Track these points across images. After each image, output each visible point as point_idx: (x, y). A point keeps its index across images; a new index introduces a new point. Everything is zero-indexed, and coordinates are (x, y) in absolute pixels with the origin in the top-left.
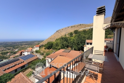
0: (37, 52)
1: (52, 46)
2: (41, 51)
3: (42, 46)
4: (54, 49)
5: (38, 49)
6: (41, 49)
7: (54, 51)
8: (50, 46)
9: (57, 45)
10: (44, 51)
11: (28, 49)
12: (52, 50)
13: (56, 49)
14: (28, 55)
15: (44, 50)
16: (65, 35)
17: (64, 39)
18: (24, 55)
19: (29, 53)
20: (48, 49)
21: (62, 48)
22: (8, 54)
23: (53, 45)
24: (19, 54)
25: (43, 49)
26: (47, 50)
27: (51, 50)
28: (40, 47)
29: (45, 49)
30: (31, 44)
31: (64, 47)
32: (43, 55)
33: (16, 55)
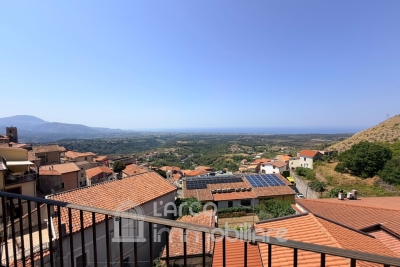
0: (301, 172)
1: (380, 166)
2: (318, 175)
3: (332, 155)
4: (391, 182)
5: (308, 163)
6: (319, 167)
7: (390, 188)
10: (331, 178)
11: (278, 157)
12: (376, 184)
14: (274, 175)
15: (332, 173)
18: (264, 171)
19: (277, 171)
20: (356, 173)
23: (389, 158)
24: (254, 167)
25: (329, 170)
26: (346, 175)
27: (370, 181)
28: (317, 158)
29: (337, 169)
30: (294, 143)
32: (322, 190)
33: (250, 167)
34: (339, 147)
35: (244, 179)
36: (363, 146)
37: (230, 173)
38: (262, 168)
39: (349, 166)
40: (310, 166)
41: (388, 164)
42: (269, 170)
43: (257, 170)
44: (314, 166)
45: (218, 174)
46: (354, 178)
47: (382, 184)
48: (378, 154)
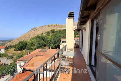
1: (26, 47)
2: (8, 54)
5: (2, 51)
6: (8, 52)
8: (23, 46)
9: (32, 44)
10: (14, 53)
12: (26, 51)
13: (32, 49)
16: (42, 34)
17: (41, 38)
20: (20, 50)
21: (38, 48)
23: (27, 44)
25: (12, 51)
26: (18, 51)
27: (24, 51)
28: (6, 49)
29: (15, 50)
31: (41, 47)
32: (12, 58)
39: (18, 49)
40: (4, 52)
46: (20, 51)
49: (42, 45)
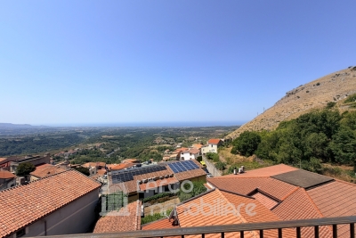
0: (210, 157)
1: (255, 147)
2: (221, 158)
3: (229, 141)
4: (261, 158)
5: (214, 149)
6: (221, 151)
7: (261, 162)
8: (251, 146)
10: (229, 159)
11: (193, 146)
12: (254, 160)
13: (272, 158)
14: (191, 161)
15: (230, 155)
18: (183, 158)
19: (193, 157)
20: (243, 154)
21: (290, 161)
22: (166, 152)
24: (176, 155)
25: (227, 152)
26: (238, 156)
27: (251, 158)
28: (220, 145)
29: (233, 152)
30: (205, 133)
32: (224, 169)
33: (172, 156)
34: (233, 135)
35: (168, 167)
36: (246, 134)
37: (155, 163)
38: (182, 156)
39: (239, 149)
40: (216, 151)
41: (260, 145)
42: (187, 157)
43: (178, 158)
44: (218, 151)
45: (144, 165)
46: (242, 157)
47: (257, 160)
48: (254, 139)
49: (314, 155)
